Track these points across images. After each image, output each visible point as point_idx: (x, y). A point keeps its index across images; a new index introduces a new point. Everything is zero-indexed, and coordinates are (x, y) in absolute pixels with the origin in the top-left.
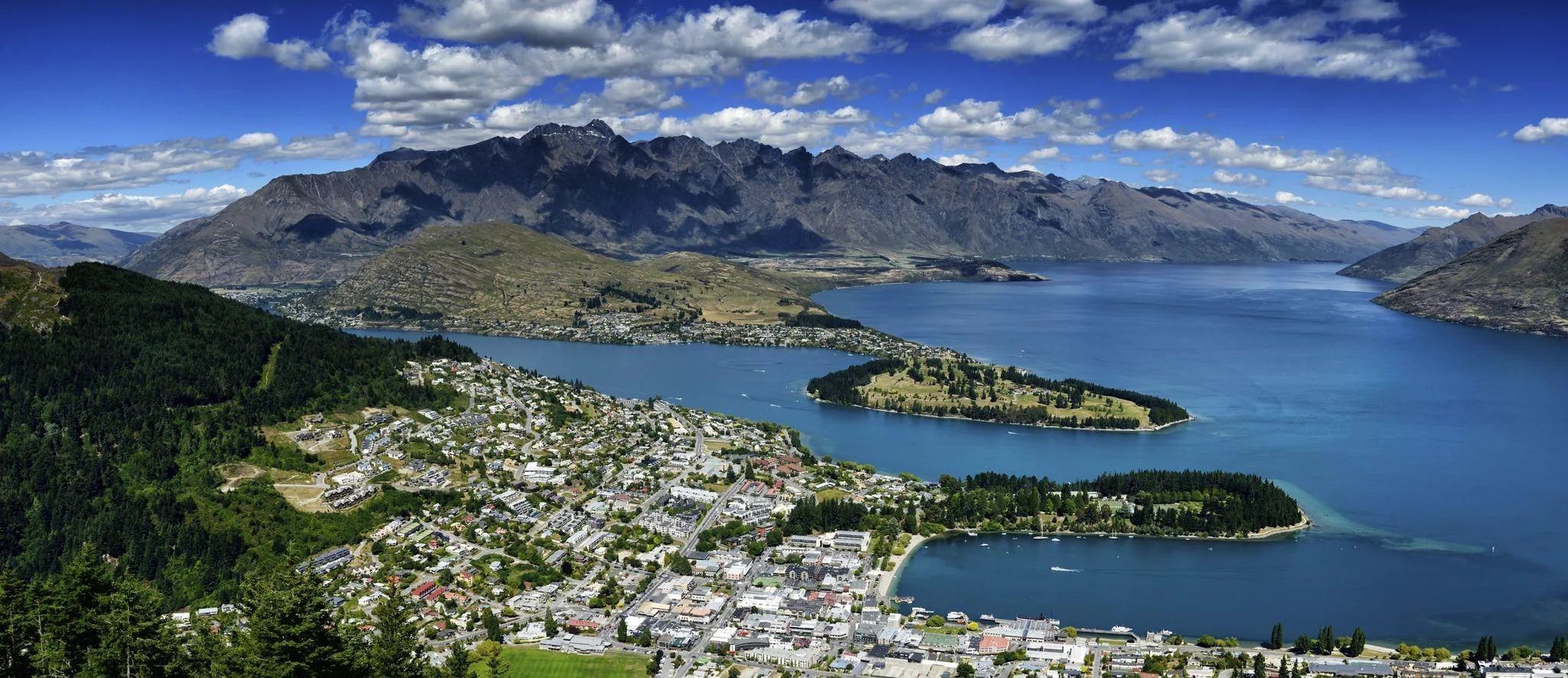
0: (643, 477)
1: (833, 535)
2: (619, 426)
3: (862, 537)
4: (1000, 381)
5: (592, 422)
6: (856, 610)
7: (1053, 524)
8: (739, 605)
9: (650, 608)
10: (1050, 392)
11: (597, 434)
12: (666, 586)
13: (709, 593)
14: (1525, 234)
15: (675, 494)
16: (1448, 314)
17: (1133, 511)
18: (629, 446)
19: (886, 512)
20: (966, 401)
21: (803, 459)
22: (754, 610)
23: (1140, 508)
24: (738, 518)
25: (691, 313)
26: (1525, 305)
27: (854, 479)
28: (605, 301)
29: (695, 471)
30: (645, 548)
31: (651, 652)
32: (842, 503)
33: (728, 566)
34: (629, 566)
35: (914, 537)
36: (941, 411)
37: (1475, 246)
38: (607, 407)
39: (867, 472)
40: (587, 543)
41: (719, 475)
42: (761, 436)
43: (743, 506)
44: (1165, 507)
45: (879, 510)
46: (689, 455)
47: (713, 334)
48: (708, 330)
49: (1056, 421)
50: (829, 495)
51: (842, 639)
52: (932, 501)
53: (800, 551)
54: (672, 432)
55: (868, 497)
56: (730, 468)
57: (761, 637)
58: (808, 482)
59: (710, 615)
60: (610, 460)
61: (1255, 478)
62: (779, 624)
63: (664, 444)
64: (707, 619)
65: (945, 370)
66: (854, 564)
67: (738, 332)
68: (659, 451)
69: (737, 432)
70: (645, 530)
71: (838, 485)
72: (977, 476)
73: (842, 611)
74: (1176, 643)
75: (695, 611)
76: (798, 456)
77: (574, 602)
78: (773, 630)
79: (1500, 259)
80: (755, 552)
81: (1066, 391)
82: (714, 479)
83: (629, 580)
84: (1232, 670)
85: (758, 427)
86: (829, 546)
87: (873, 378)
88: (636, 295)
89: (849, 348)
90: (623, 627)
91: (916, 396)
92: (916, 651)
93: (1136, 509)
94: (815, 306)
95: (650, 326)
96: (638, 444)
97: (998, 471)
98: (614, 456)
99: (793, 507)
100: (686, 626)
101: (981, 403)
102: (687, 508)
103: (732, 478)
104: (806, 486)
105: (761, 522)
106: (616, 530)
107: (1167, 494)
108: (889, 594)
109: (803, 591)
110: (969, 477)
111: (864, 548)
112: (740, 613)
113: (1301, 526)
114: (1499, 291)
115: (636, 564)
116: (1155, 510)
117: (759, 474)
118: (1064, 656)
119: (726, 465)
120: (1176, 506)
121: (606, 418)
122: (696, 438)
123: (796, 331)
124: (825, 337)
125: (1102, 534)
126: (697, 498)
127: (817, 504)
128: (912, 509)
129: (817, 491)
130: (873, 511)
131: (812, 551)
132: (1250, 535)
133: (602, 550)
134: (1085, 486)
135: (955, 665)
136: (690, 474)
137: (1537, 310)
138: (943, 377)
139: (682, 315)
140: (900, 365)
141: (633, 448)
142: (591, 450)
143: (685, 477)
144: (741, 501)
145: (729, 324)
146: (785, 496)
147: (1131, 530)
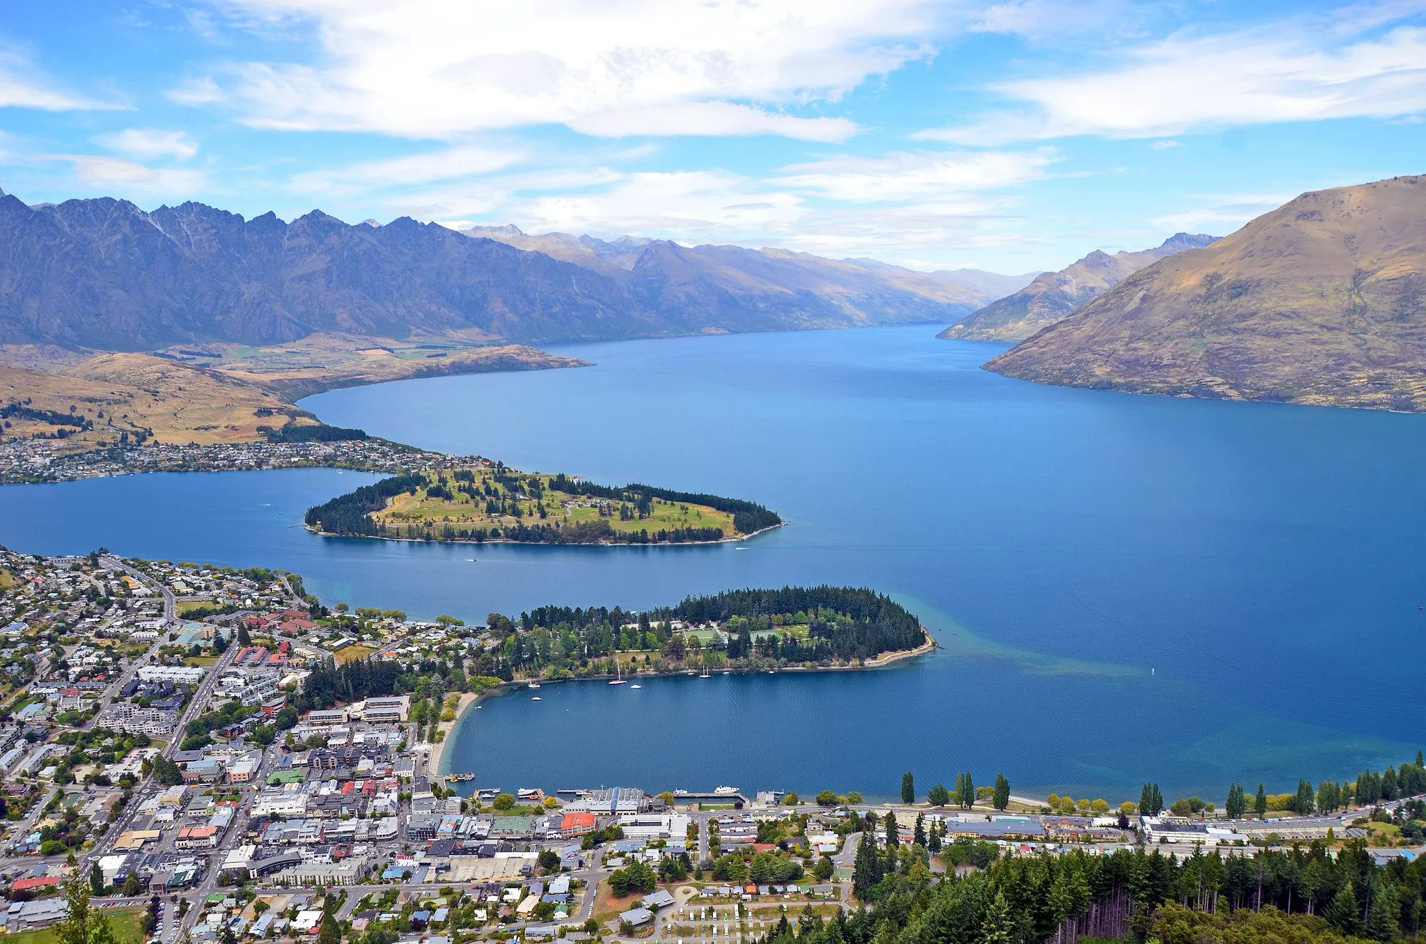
0: (96, 660)
1: (362, 704)
2: (53, 595)
3: (398, 703)
4: (548, 492)
5: (10, 593)
6: (404, 799)
7: (632, 664)
8: (254, 813)
9: (132, 839)
10: (610, 501)
11: (20, 609)
12: (149, 805)
13: (211, 804)
14: (1157, 272)
15: (145, 677)
16: (1075, 379)
17: (726, 642)
18: (70, 620)
19: (427, 668)
20: (510, 521)
21: (312, 611)
22: (275, 817)
23: (735, 637)
24: (235, 698)
25: (136, 434)
26: (1165, 362)
27: (382, 631)
28: (8, 425)
29: (168, 644)
30: (113, 757)
31: (144, 900)
32: (370, 662)
33: (232, 765)
34: (93, 787)
35: (463, 696)
36: (479, 536)
37: (1097, 291)
38: (30, 570)
39: (396, 617)
40: (27, 765)
41: (201, 643)
42: (251, 587)
43: (241, 682)
44: (765, 635)
45: (416, 668)
46: (158, 623)
47: (170, 460)
48: (162, 456)
49: (623, 537)
50: (352, 654)
51: (393, 838)
52: (481, 650)
53: (323, 730)
54: (130, 595)
55: (401, 651)
56: (217, 632)
57: (289, 852)
58: (322, 640)
59: (216, 834)
60: (45, 643)
61: (867, 592)
62: (308, 831)
63: (120, 612)
64: (213, 840)
65: (478, 483)
66: (394, 738)
67: (206, 455)
68: (114, 621)
69: (220, 586)
70: (109, 733)
71: (361, 640)
72: (533, 613)
73: (387, 802)
74: (792, 802)
75: (196, 833)
76: (304, 608)
77: (17, 855)
78: (303, 840)
79: (1131, 306)
80: (265, 740)
81: (630, 500)
82: (197, 651)
83: (95, 807)
84: (861, 833)
85: (246, 575)
86: (359, 719)
87: (389, 501)
88: (55, 414)
89: (355, 465)
90: (97, 873)
91: (446, 519)
92: (487, 842)
93: (730, 639)
94: (304, 414)
95: (80, 455)
96: (82, 617)
97: (560, 605)
98: (50, 639)
99: (305, 674)
100: (187, 855)
101: (529, 522)
102: (165, 695)
103: (221, 646)
104: (319, 645)
105: (267, 699)
106: (65, 740)
107: (764, 618)
108: (442, 772)
109: (334, 782)
110: (523, 614)
111: (404, 717)
112: (258, 824)
113: (926, 647)
114: (1133, 345)
115: (104, 782)
116: (753, 639)
117: (256, 637)
118: (664, 829)
119: (211, 629)
120: (776, 632)
121: (31, 586)
122: (165, 600)
123: (283, 448)
124: (321, 452)
125: (691, 672)
126: (176, 678)
127: (337, 666)
128: (458, 661)
129: (335, 650)
130: (410, 668)
131: (336, 729)
132: (869, 663)
133: (49, 771)
134: (666, 614)
135: (535, 855)
136: (161, 648)
137: (1180, 367)
138: (478, 493)
139: (124, 438)
140: (420, 480)
141: (76, 622)
142: (15, 633)
143: (155, 652)
144: (236, 675)
145: (191, 446)
146: (295, 661)
147: (727, 664)
